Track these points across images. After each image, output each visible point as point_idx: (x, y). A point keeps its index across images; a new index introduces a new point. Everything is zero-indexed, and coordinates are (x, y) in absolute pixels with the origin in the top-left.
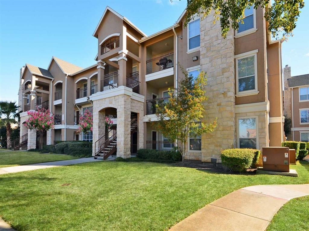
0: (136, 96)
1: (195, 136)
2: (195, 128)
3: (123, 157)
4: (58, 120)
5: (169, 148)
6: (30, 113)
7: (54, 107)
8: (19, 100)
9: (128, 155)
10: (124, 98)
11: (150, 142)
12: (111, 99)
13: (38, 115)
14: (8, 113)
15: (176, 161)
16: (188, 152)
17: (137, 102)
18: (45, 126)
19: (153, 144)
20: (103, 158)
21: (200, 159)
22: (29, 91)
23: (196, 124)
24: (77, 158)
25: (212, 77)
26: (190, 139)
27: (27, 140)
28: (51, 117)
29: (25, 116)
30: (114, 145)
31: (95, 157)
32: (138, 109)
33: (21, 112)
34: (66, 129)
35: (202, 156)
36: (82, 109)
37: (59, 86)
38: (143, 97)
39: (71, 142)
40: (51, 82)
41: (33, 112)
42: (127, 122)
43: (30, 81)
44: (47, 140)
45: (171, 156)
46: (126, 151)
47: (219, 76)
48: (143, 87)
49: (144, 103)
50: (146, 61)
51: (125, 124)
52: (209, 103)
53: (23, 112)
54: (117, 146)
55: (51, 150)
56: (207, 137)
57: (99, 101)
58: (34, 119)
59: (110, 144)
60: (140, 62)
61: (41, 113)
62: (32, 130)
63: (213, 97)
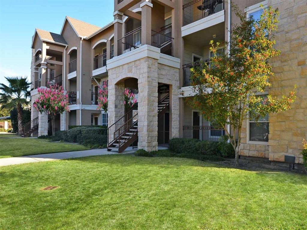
0: (167, 59)
1: (257, 118)
2: (257, 105)
3: (146, 149)
4: (72, 99)
5: (218, 137)
6: (41, 90)
7: (68, 82)
8: (31, 75)
9: (154, 147)
10: (147, 62)
11: (188, 128)
12: (131, 65)
13: (50, 92)
14: (18, 91)
15: (226, 157)
16: (246, 143)
17: (168, 68)
18: (58, 108)
19: (194, 131)
20: (117, 150)
21: (266, 156)
22: (39, 63)
23: (257, 98)
24: (88, 149)
25: (288, 16)
26: (250, 123)
27: (38, 125)
28: (65, 96)
29: (36, 95)
30: (134, 132)
31: (109, 148)
32: (171, 79)
33: (32, 90)
34: (82, 110)
35: (270, 150)
36: (101, 83)
37: (74, 54)
38: (179, 60)
39: (85, 127)
40: (65, 50)
41: (44, 90)
42: (152, 97)
43: (41, 50)
44: (61, 125)
45: (218, 149)
46: (151, 141)
47: (302, 13)
48: (179, 46)
49: (179, 69)
50: (183, 6)
51: (149, 100)
52: (282, 62)
53: (34, 90)
54: (138, 133)
55: (64, 137)
56: (280, 120)
57: (115, 69)
58: (46, 97)
59: (130, 130)
60: (173, 8)
61: (53, 90)
62: (43, 113)
63: (291, 51)
